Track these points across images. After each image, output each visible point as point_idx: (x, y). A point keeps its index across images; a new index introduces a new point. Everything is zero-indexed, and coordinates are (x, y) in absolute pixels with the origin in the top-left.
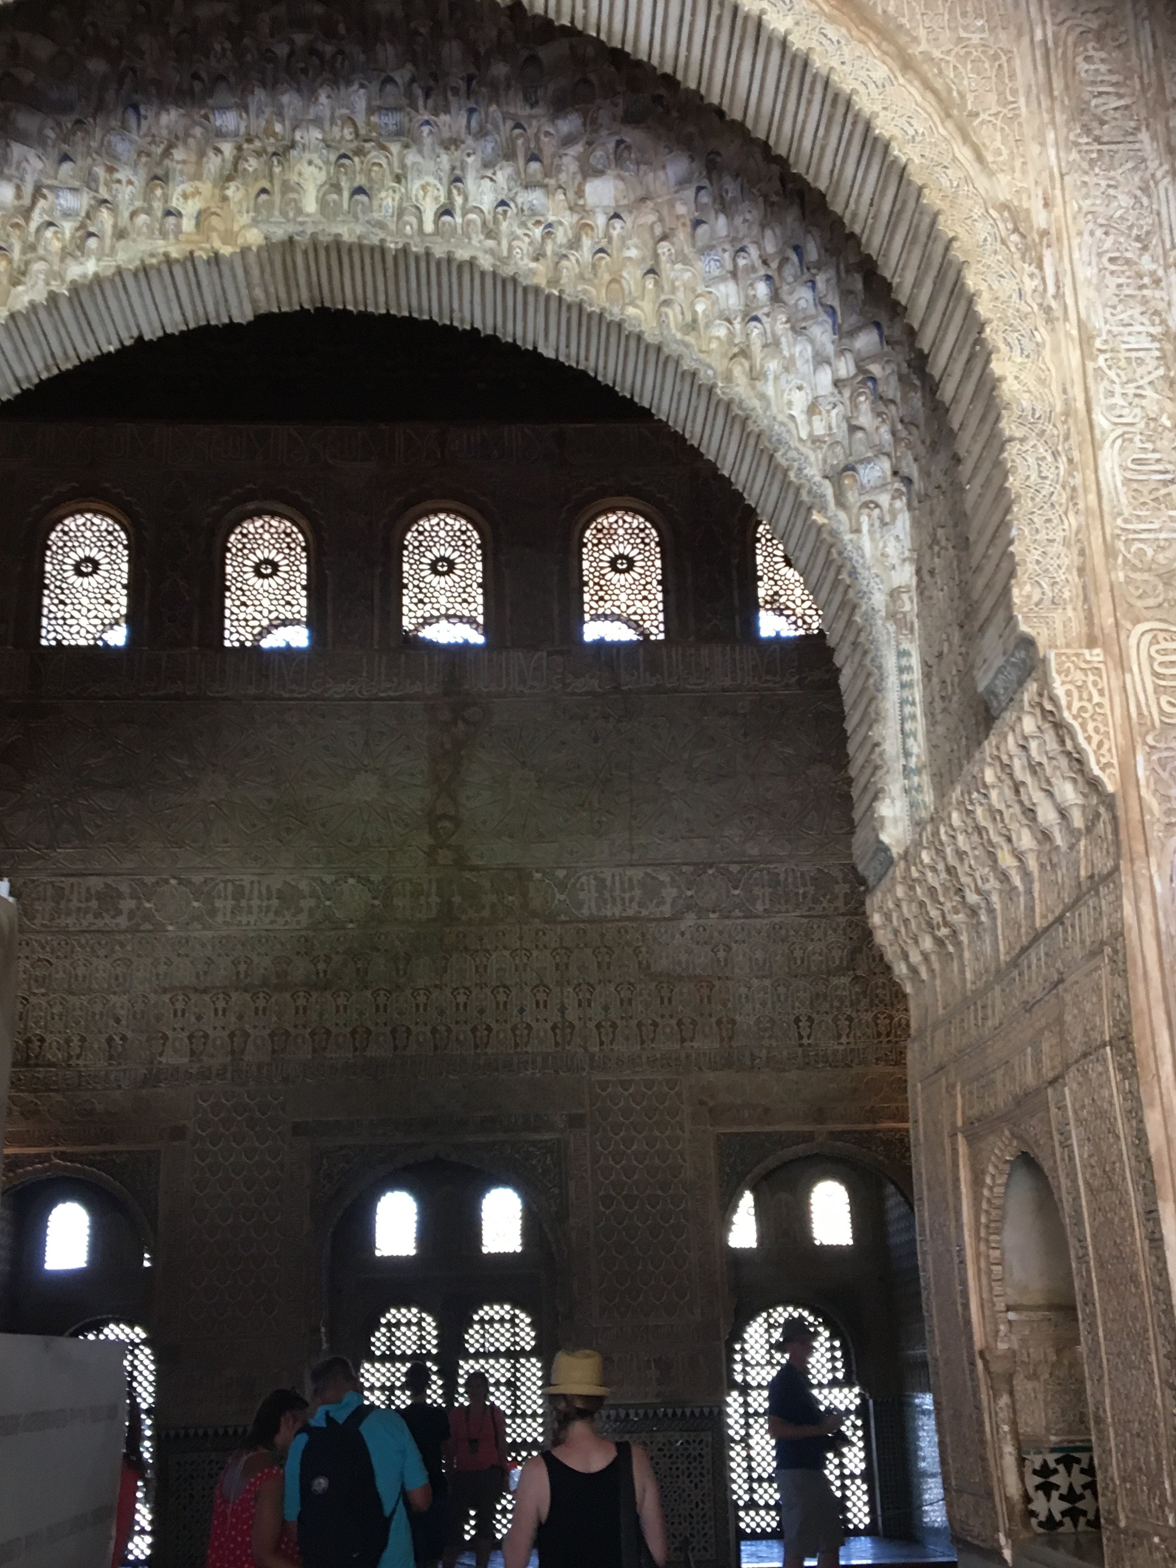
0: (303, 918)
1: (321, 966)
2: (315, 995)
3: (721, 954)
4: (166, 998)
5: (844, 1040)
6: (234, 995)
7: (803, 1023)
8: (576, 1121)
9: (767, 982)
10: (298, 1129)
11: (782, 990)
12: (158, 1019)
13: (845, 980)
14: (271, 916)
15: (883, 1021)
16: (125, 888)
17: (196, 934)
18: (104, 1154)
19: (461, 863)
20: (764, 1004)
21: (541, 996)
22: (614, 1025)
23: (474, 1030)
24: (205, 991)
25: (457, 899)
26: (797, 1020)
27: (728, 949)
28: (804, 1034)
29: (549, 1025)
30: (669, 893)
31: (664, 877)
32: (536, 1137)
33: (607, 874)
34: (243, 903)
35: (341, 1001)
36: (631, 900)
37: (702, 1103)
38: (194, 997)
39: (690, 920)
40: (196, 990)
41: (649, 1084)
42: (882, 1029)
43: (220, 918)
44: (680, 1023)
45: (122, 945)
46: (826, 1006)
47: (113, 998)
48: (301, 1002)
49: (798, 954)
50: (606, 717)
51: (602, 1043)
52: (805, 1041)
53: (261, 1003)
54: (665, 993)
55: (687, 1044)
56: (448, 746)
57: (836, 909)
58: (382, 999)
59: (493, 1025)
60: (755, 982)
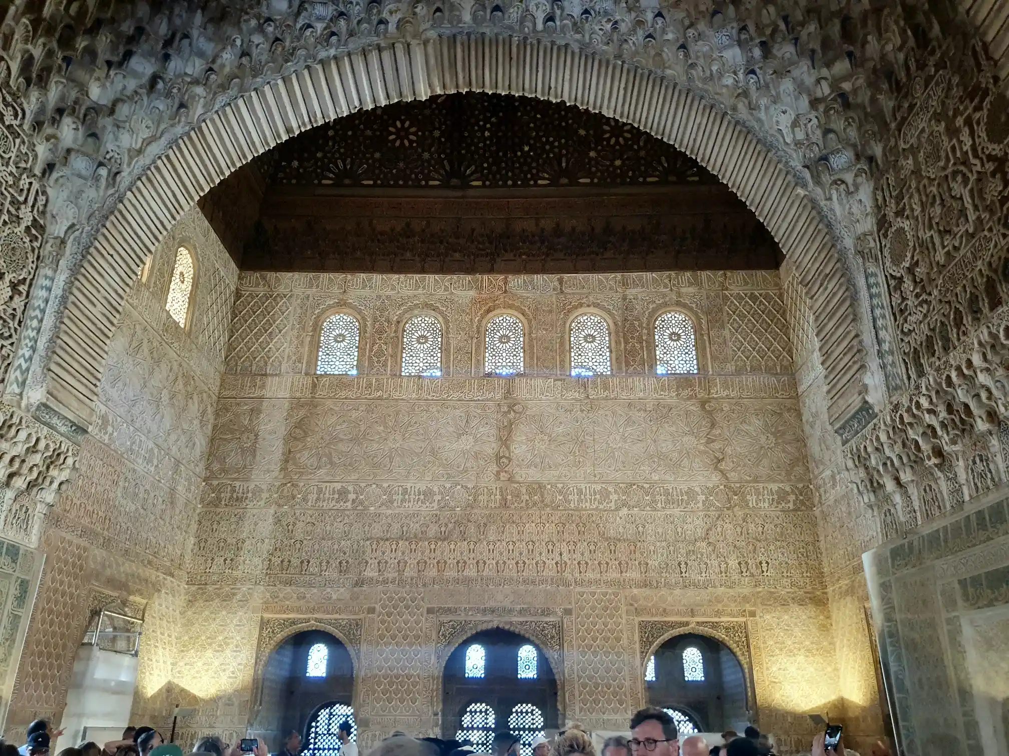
0: (435, 505)
1: (443, 529)
2: (439, 543)
3: (640, 529)
4: (368, 543)
5: (704, 575)
6: (401, 543)
7: (683, 566)
8: (568, 612)
9: (664, 544)
10: (430, 611)
11: (671, 548)
12: (364, 553)
13: (704, 544)
14: (420, 503)
15: (723, 566)
16: (351, 488)
17: (384, 512)
18: (336, 620)
19: (510, 480)
20: (662, 555)
21: (550, 547)
22: (587, 563)
23: (517, 563)
24: (387, 540)
25: (509, 497)
26: (679, 564)
27: (644, 527)
28: (683, 571)
29: (554, 562)
30: (614, 497)
31: (610, 489)
32: (547, 619)
33: (583, 487)
34: (407, 497)
35: (452, 547)
36: (595, 499)
37: (632, 605)
38: (382, 543)
39: (625, 511)
40: (382, 539)
41: (605, 594)
42: (723, 570)
43: (395, 504)
44: (620, 564)
45: (348, 517)
46: (694, 557)
47: (343, 543)
48: (433, 546)
49: (679, 530)
50: (582, 411)
51: (580, 572)
52: (683, 575)
53: (413, 547)
54: (613, 548)
55: (624, 574)
56: (506, 424)
57: (698, 508)
58: (472, 547)
59: (526, 561)
60: (658, 544)
